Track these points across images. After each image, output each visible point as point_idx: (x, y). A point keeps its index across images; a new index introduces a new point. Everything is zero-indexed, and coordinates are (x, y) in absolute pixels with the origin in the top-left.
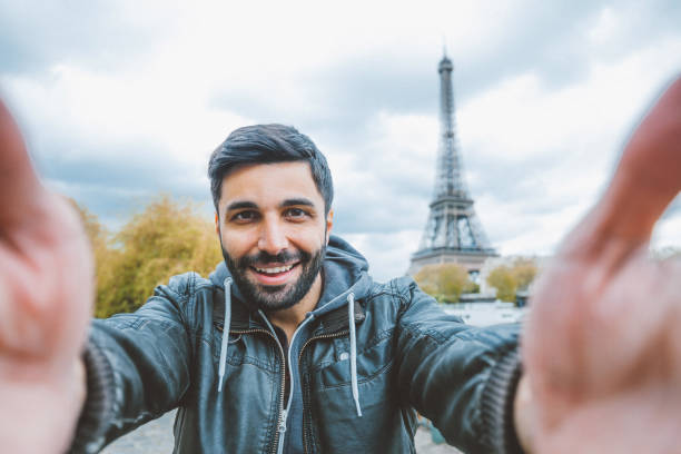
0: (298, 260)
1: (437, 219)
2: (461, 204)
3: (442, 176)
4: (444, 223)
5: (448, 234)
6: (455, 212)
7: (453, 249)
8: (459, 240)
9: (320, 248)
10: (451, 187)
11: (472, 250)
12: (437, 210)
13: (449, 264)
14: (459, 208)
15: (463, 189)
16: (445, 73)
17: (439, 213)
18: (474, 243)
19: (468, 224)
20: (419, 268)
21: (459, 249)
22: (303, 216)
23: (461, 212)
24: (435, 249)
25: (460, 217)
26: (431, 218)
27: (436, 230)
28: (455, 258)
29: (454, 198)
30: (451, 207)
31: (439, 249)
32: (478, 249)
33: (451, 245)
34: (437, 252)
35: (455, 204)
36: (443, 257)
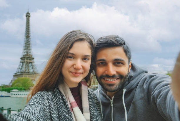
0: (119, 77)
1: (23, 63)
2: (30, 59)
3: (25, 49)
4: (25, 64)
5: (26, 68)
6: (28, 61)
7: (27, 72)
8: (29, 70)
9: (127, 74)
10: (27, 53)
11: (32, 73)
12: (23, 60)
13: (25, 77)
14: (30, 60)
15: (31, 54)
16: (28, 17)
17: (23, 61)
18: (33, 71)
19: (32, 65)
20: (16, 78)
21: (29, 73)
22: (120, 64)
23: (30, 61)
24: (21, 72)
25: (30, 63)
26: (21, 62)
27: (22, 66)
28: (27, 76)
29: (28, 57)
30: (27, 59)
31: (23, 72)
32: (35, 73)
33: (27, 71)
34: (22, 73)
35: (28, 58)
36: (24, 75)
